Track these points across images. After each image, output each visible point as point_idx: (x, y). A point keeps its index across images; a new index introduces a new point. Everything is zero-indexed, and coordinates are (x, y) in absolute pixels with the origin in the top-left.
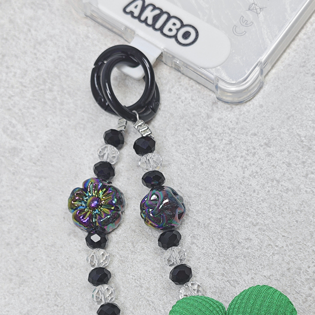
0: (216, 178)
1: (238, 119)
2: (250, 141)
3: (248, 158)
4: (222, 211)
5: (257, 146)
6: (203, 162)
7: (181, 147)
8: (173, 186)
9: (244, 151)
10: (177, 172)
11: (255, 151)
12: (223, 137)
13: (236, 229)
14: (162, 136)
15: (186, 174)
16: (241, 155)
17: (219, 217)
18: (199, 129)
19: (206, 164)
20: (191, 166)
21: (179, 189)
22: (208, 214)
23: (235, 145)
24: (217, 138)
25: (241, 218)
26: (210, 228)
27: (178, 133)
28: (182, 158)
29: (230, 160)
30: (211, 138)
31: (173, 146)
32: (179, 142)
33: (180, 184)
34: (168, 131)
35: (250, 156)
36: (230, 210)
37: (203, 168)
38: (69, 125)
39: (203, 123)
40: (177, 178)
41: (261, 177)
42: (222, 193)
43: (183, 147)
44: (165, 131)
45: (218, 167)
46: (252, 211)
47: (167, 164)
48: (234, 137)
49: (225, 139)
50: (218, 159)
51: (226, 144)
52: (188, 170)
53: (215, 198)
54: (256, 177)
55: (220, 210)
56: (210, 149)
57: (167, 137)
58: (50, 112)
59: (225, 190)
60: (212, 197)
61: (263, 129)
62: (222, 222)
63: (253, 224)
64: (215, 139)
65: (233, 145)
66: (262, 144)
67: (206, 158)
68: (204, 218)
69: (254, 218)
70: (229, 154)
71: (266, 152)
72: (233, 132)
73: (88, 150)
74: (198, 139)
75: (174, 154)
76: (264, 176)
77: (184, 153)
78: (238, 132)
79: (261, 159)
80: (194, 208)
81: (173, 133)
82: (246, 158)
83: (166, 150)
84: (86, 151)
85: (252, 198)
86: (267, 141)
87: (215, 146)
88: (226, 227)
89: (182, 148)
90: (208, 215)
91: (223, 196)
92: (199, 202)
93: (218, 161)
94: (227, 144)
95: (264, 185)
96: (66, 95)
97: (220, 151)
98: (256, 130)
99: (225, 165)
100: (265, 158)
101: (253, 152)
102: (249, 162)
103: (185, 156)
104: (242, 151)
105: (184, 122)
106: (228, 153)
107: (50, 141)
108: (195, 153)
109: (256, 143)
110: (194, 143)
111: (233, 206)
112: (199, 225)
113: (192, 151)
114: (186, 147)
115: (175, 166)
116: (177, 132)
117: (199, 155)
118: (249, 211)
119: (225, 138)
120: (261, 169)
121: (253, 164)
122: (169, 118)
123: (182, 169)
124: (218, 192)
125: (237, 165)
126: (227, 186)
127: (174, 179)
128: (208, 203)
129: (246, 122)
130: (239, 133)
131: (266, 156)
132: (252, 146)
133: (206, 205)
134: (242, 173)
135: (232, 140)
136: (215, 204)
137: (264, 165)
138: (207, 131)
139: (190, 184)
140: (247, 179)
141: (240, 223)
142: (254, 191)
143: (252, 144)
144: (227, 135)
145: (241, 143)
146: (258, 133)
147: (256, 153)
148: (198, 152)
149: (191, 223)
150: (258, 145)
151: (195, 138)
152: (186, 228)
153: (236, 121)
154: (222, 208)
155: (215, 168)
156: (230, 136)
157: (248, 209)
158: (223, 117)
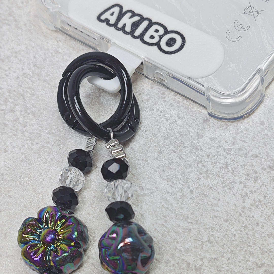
0: (209, 209)
1: (234, 138)
2: (250, 164)
3: (249, 184)
4: (217, 249)
5: (259, 170)
6: (193, 190)
7: (166, 172)
8: (156, 219)
9: (244, 176)
10: (161, 203)
11: (257, 176)
12: (217, 159)
13: (236, 271)
14: (143, 159)
15: (171, 205)
16: (240, 181)
17: (214, 256)
18: (187, 150)
19: (197, 192)
20: (178, 195)
21: (164, 223)
22: (200, 253)
23: (232, 169)
24: (209, 161)
25: (242, 258)
26: (203, 270)
27: (162, 156)
28: (167, 185)
29: (226, 187)
30: (202, 161)
31: (156, 171)
32: (163, 167)
33: (165, 217)
34: (149, 154)
35: (251, 181)
36: (228, 248)
37: (193, 197)
38: (32, 149)
39: (192, 144)
40: (160, 210)
41: (265, 207)
42: (217, 227)
43: (169, 173)
44: (146, 154)
45: (212, 195)
46: (256, 249)
47: (149, 193)
48: (230, 159)
49: (219, 163)
50: (212, 186)
51: (221, 168)
52: (175, 200)
53: (209, 233)
54: (260, 206)
55: (215, 248)
56: (201, 174)
57: (149, 161)
58: (10, 134)
59: (221, 224)
60: (204, 233)
61: (265, 149)
62: (218, 263)
63: (257, 265)
64: (207, 162)
65: (230, 169)
66: (266, 167)
67: (196, 185)
68: (194, 258)
69: (258, 257)
70: (225, 179)
71: (271, 177)
72: (229, 154)
73: (53, 178)
74: (187, 162)
75: (157, 180)
76: (270, 206)
77: (170, 180)
78: (235, 153)
79: (264, 185)
80: (183, 246)
81: (156, 155)
82: (247, 184)
83: (147, 177)
84: (51, 179)
85: (255, 233)
86: (271, 163)
87: (207, 171)
88: (223, 270)
89: (167, 174)
90: (200, 255)
91: (219, 230)
92: (188, 239)
93: (211, 188)
94: (223, 167)
95: (269, 216)
96: (30, 115)
97: (214, 177)
98: (258, 151)
99: (220, 193)
100: (270, 184)
101: (255, 177)
102: (250, 189)
103: (170, 183)
104: (241, 176)
105: (170, 143)
106: (223, 178)
107: (8, 167)
108: (184, 179)
109: (258, 166)
110: (181, 168)
111: (231, 243)
112: (189, 267)
113: (179, 177)
114: (172, 173)
115: (158, 195)
116: (161, 154)
117: (188, 181)
118: (252, 249)
119: (219, 161)
120: (265, 197)
121: (255, 191)
122: (151, 139)
123: (166, 199)
124: (212, 226)
125: (235, 193)
126: (223, 218)
127: (158, 210)
128: (200, 240)
129: (244, 141)
130: (236, 155)
131: (270, 181)
132: (253, 170)
133: (197, 242)
134: (241, 202)
135: (229, 163)
136: (209, 241)
137: (268, 192)
138: (197, 153)
139: (177, 216)
140: (248, 210)
141: (240, 264)
142: (258, 224)
143: (253, 167)
144: (222, 157)
145: (239, 166)
146: (260, 154)
147: (259, 178)
148: (187, 178)
149: (178, 265)
150: (261, 168)
151: (183, 162)
152: (173, 270)
153: (233, 140)
154: (217, 246)
155: (208, 197)
156: (226, 159)
157: (250, 246)
158: (217, 136)
